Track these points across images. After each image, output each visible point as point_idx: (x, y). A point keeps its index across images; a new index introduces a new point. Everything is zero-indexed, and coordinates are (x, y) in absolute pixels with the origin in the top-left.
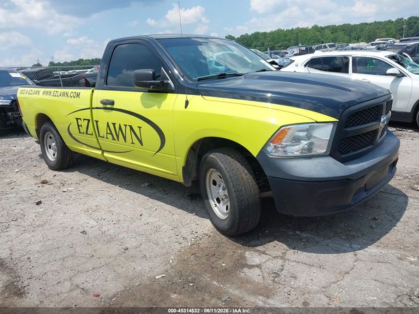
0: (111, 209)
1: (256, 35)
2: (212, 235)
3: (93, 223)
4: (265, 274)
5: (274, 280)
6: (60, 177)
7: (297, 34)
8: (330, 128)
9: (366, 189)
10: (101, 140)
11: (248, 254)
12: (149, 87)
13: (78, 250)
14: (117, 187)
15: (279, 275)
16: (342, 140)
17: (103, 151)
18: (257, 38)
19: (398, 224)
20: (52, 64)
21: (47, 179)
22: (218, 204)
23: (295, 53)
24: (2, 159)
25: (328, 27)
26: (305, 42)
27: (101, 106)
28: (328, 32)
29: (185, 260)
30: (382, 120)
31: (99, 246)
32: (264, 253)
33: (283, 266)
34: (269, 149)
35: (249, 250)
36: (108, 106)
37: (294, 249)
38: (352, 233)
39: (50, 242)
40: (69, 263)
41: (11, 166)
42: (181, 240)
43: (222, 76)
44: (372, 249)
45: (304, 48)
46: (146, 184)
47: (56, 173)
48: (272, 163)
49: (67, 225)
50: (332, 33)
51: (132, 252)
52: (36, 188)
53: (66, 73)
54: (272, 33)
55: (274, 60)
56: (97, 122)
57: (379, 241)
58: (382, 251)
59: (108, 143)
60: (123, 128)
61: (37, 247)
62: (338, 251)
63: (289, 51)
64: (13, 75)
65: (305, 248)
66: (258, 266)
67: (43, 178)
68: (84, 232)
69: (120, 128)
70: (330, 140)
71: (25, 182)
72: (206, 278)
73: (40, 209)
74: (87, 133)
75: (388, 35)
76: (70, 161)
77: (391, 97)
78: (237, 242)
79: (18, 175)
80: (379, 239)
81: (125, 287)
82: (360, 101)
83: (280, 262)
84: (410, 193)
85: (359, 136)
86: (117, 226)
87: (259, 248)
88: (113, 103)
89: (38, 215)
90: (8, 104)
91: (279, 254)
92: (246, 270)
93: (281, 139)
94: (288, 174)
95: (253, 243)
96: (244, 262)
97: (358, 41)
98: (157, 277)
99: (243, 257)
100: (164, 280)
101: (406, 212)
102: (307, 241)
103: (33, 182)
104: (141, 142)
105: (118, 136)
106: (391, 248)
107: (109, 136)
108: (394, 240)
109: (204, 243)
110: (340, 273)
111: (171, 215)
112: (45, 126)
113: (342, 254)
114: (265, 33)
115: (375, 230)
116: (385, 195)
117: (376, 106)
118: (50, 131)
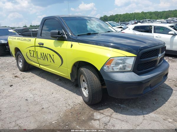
0: (41, 90)
1: (117, 16)
2: (81, 104)
3: (31, 96)
4: (101, 124)
5: (104, 127)
6: (23, 75)
7: (134, 15)
8: (133, 59)
9: (151, 86)
10: (39, 60)
11: (95, 114)
12: (57, 38)
13: (22, 108)
14: (46, 80)
15: (107, 125)
16: (138, 65)
17: (40, 65)
18: (117, 17)
19: (167, 103)
20: (31, 26)
21: (18, 75)
22: (85, 90)
23: (132, 23)
24: (1, 66)
25: (148, 12)
26: (138, 19)
27: (39, 45)
28: (148, 15)
29: (67, 115)
30: (159, 56)
31: (31, 107)
32: (103, 114)
33: (110, 120)
34: (105, 68)
35: (96, 112)
36: (41, 46)
37: (116, 112)
38: (144, 106)
39: (11, 104)
40: (16, 114)
41: (4, 69)
42: (67, 106)
43: (89, 34)
44: (152, 115)
45: (137, 21)
46: (58, 79)
47: (22, 73)
48: (106, 74)
49: (20, 96)
50: (150, 15)
51: (45, 110)
52: (12, 79)
53: (36, 30)
54: (124, 15)
55: (121, 26)
56: (37, 52)
57: (156, 111)
58: (157, 116)
59: (41, 61)
60: (47, 55)
61: (5, 106)
62: (136, 115)
63: (130, 22)
64: (10, 31)
65: (121, 112)
66: (99, 120)
67: (16, 75)
68: (27, 100)
69: (46, 55)
70: (133, 65)
71: (8, 76)
72: (74, 124)
73: (11, 88)
74: (33, 57)
75: (175, 16)
76: (28, 68)
77: (165, 45)
78: (92, 108)
79: (7, 73)
80: (156, 110)
81: (38, 126)
82: (150, 47)
83: (109, 118)
84: (174, 88)
85: (147, 63)
86: (41, 98)
87: (101, 111)
88: (43, 44)
89: (10, 91)
90: (6, 43)
91: (109, 114)
92: (93, 121)
93: (110, 63)
94: (113, 79)
95: (99, 108)
96: (92, 118)
97: (161, 19)
98: (53, 122)
99: (93, 115)
100: (56, 124)
101: (171, 97)
102: (123, 109)
103: (11, 76)
104: (54, 61)
105: (45, 59)
106: (161, 114)
107: (42, 58)
108: (163, 110)
109: (77, 107)
110: (135, 125)
111: (66, 94)
112: (18, 53)
113: (138, 116)
114: (120, 15)
115: (155, 105)
116: (162, 89)
117: (156, 50)
118: (20, 55)
